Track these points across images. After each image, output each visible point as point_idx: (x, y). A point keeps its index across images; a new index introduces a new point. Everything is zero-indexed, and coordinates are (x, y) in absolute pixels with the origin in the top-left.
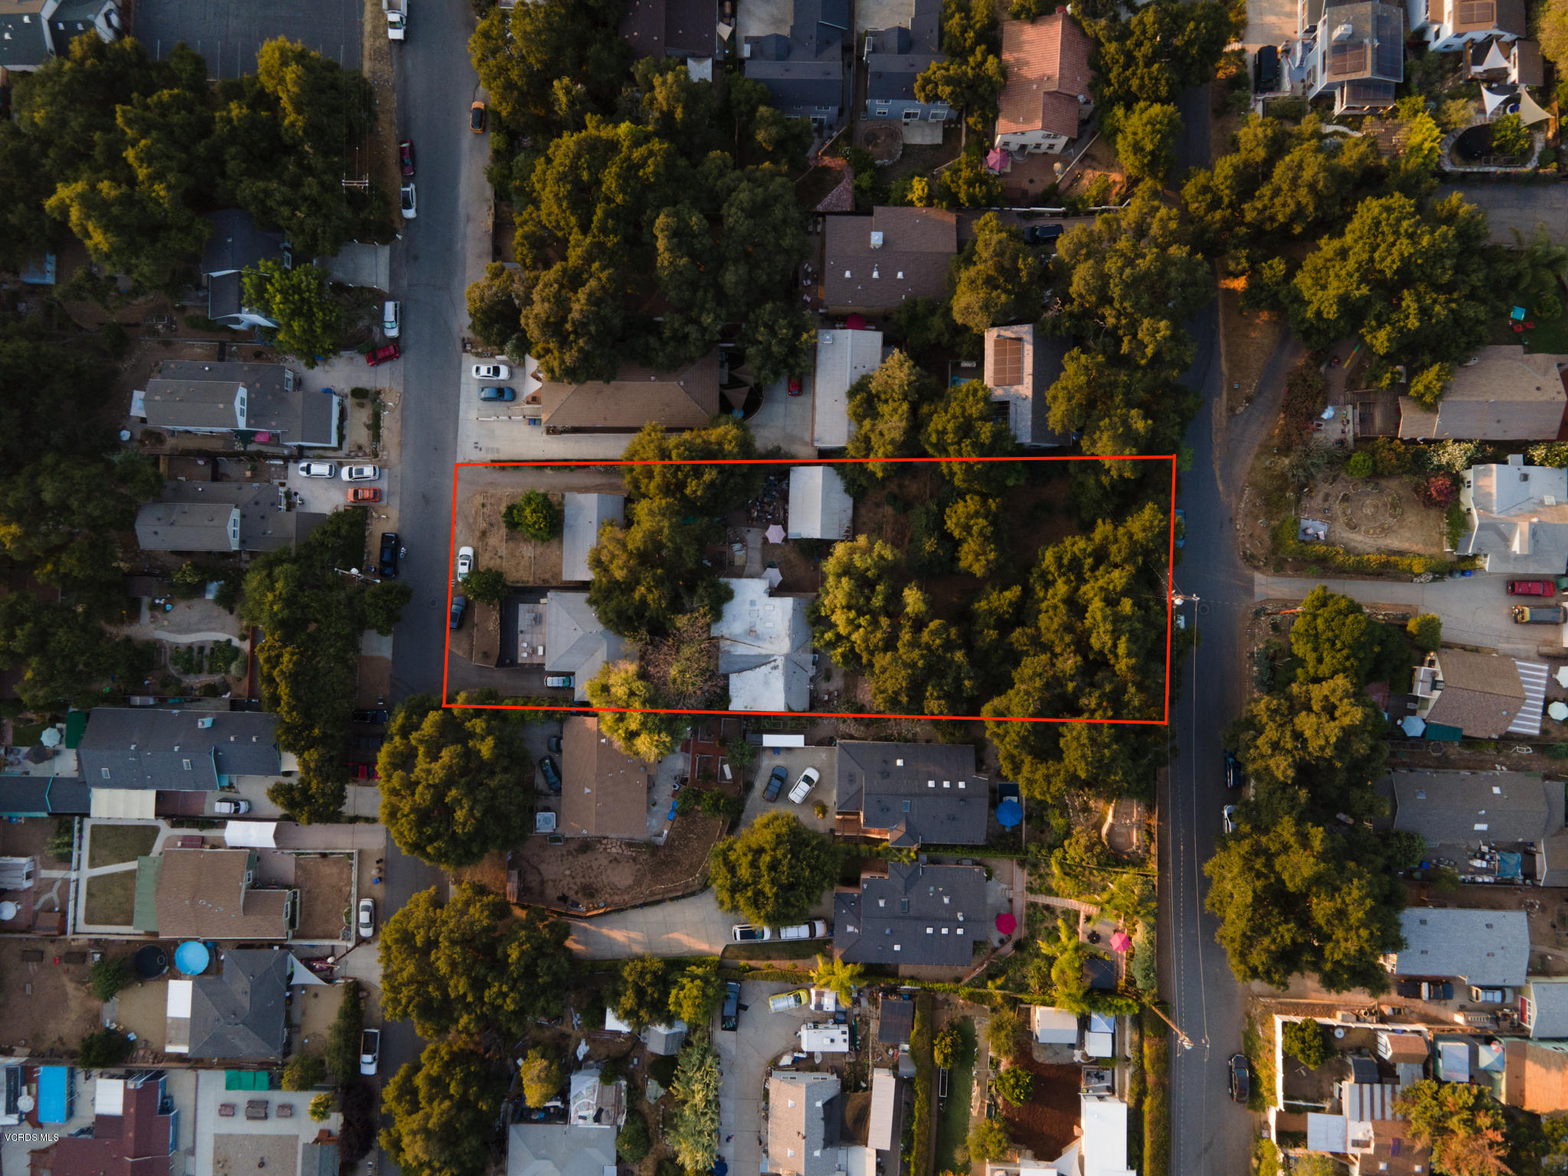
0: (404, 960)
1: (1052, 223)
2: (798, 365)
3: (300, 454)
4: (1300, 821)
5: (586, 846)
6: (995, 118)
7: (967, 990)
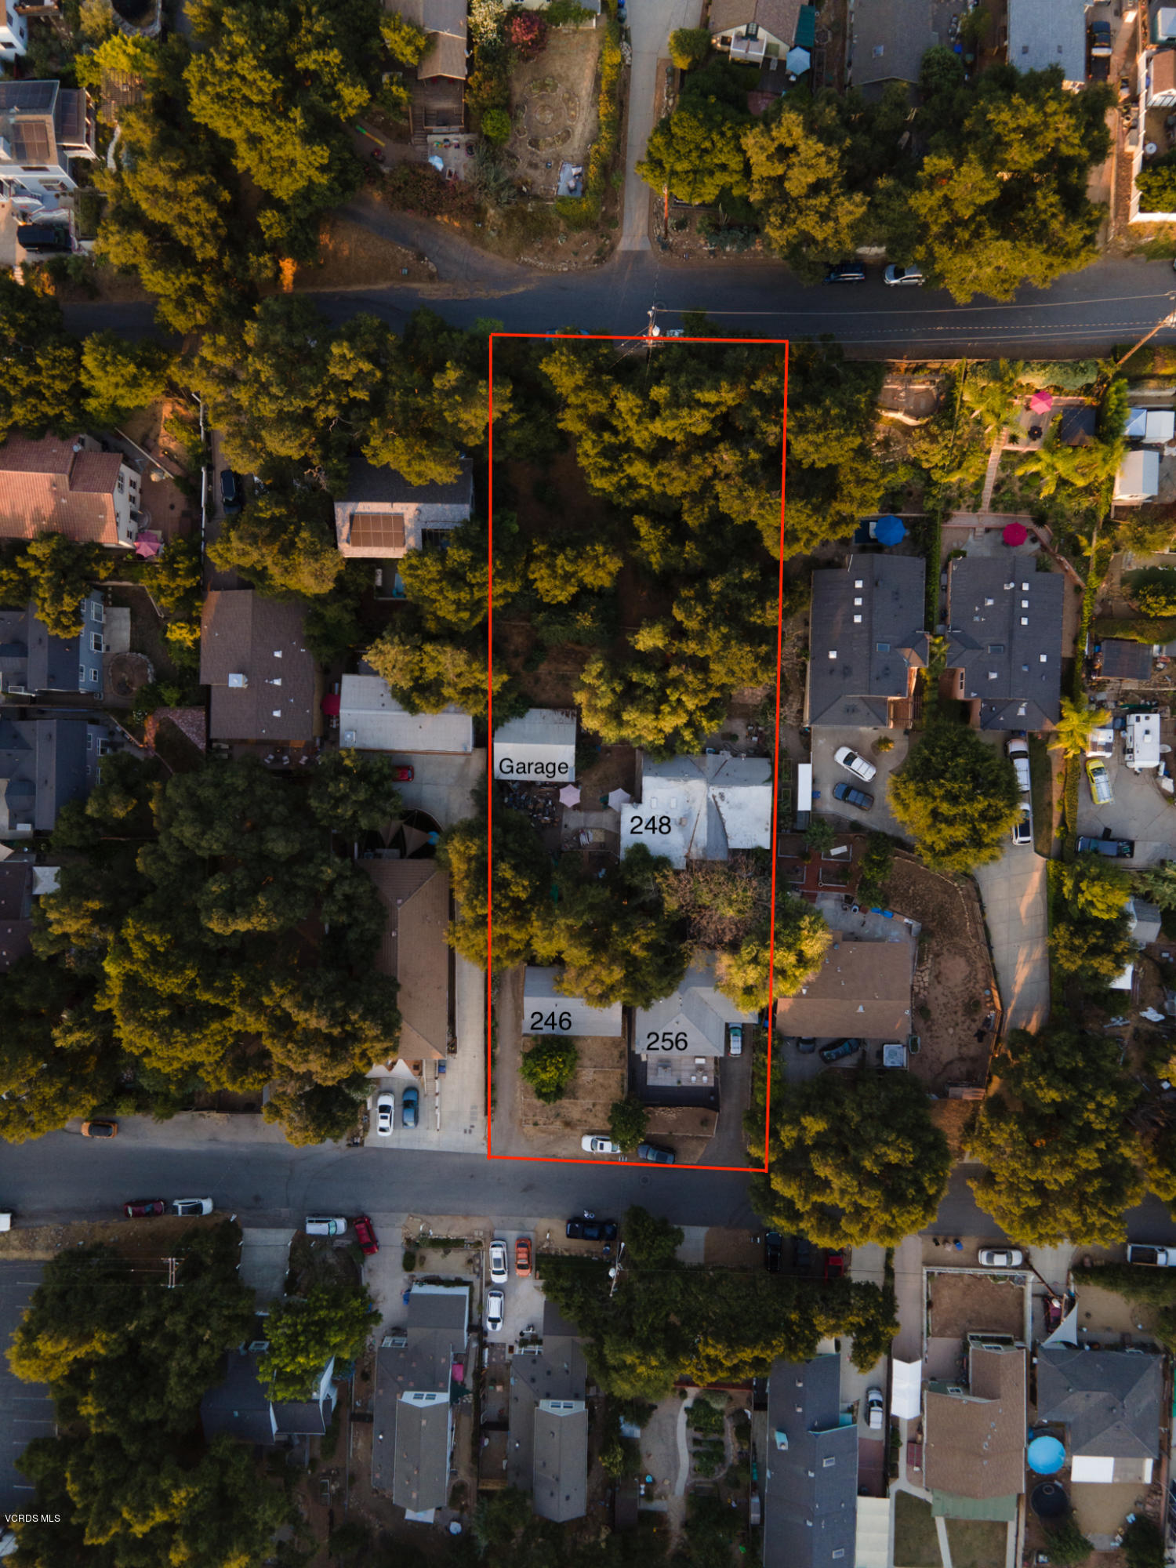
0: (1056, 1220)
1: (219, 483)
2: (380, 770)
3: (477, 1329)
4: (915, 186)
5: (921, 1010)
6: (100, 546)
7: (1092, 577)
